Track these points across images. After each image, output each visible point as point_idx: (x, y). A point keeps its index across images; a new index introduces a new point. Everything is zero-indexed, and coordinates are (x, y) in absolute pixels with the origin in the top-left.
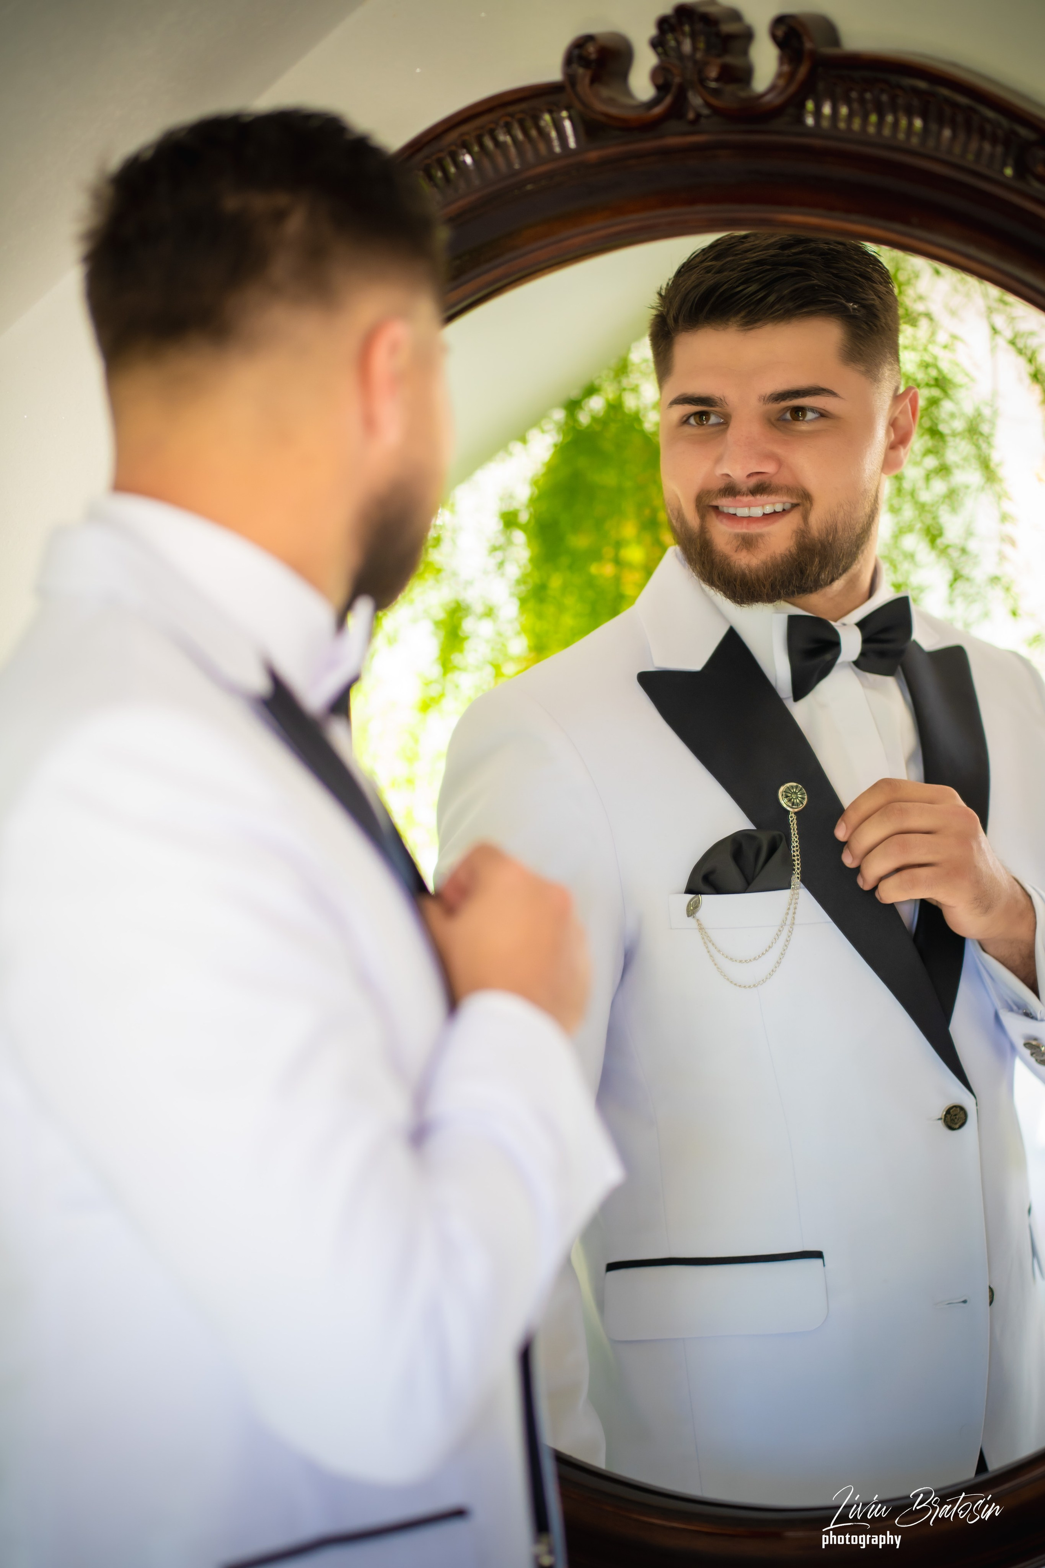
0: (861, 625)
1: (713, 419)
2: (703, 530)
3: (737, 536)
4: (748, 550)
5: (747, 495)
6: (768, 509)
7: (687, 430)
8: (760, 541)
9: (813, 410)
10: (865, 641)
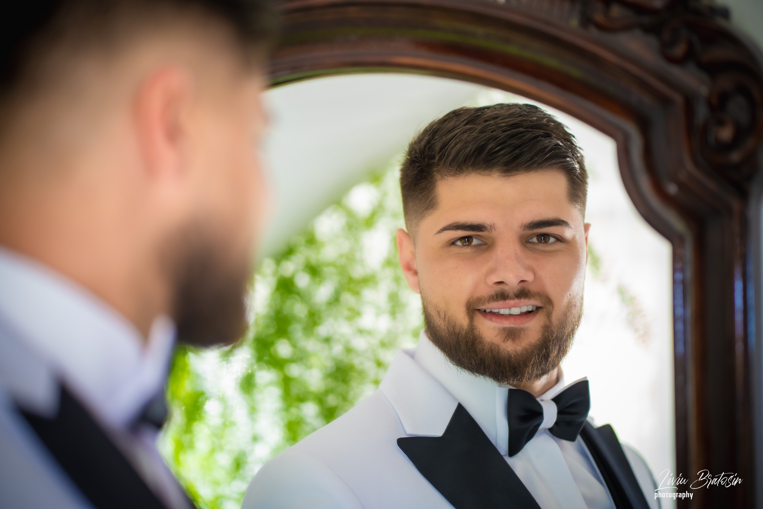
0: (557, 400)
1: (475, 242)
2: (472, 328)
3: (504, 329)
4: (514, 340)
5: (513, 299)
6: (525, 309)
7: (453, 249)
8: (522, 333)
9: (554, 236)
10: (560, 413)
